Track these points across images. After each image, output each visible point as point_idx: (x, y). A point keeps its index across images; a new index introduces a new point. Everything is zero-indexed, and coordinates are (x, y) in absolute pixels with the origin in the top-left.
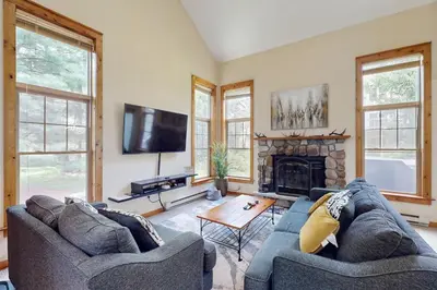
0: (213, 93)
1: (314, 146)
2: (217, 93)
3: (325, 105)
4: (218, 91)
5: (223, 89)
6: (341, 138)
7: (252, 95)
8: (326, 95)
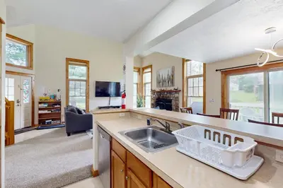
0: (139, 71)
1: (168, 95)
2: (140, 71)
3: (173, 76)
4: (141, 70)
5: (143, 69)
6: (177, 91)
7: (151, 72)
8: (173, 72)
